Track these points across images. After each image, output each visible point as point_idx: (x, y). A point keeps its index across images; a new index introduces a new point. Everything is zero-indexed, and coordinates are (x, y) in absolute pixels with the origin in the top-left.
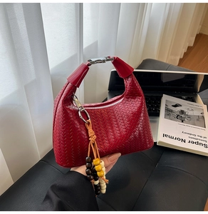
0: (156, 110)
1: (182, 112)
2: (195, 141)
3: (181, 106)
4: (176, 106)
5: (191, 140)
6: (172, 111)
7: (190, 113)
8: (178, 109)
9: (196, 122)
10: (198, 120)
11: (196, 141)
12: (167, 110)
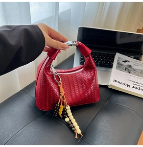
0: (110, 63)
1: (130, 66)
2: (137, 87)
3: (129, 62)
4: (125, 62)
5: (135, 86)
6: (122, 65)
7: (135, 67)
8: (127, 64)
9: (139, 74)
10: (141, 73)
11: (139, 87)
12: (118, 63)
